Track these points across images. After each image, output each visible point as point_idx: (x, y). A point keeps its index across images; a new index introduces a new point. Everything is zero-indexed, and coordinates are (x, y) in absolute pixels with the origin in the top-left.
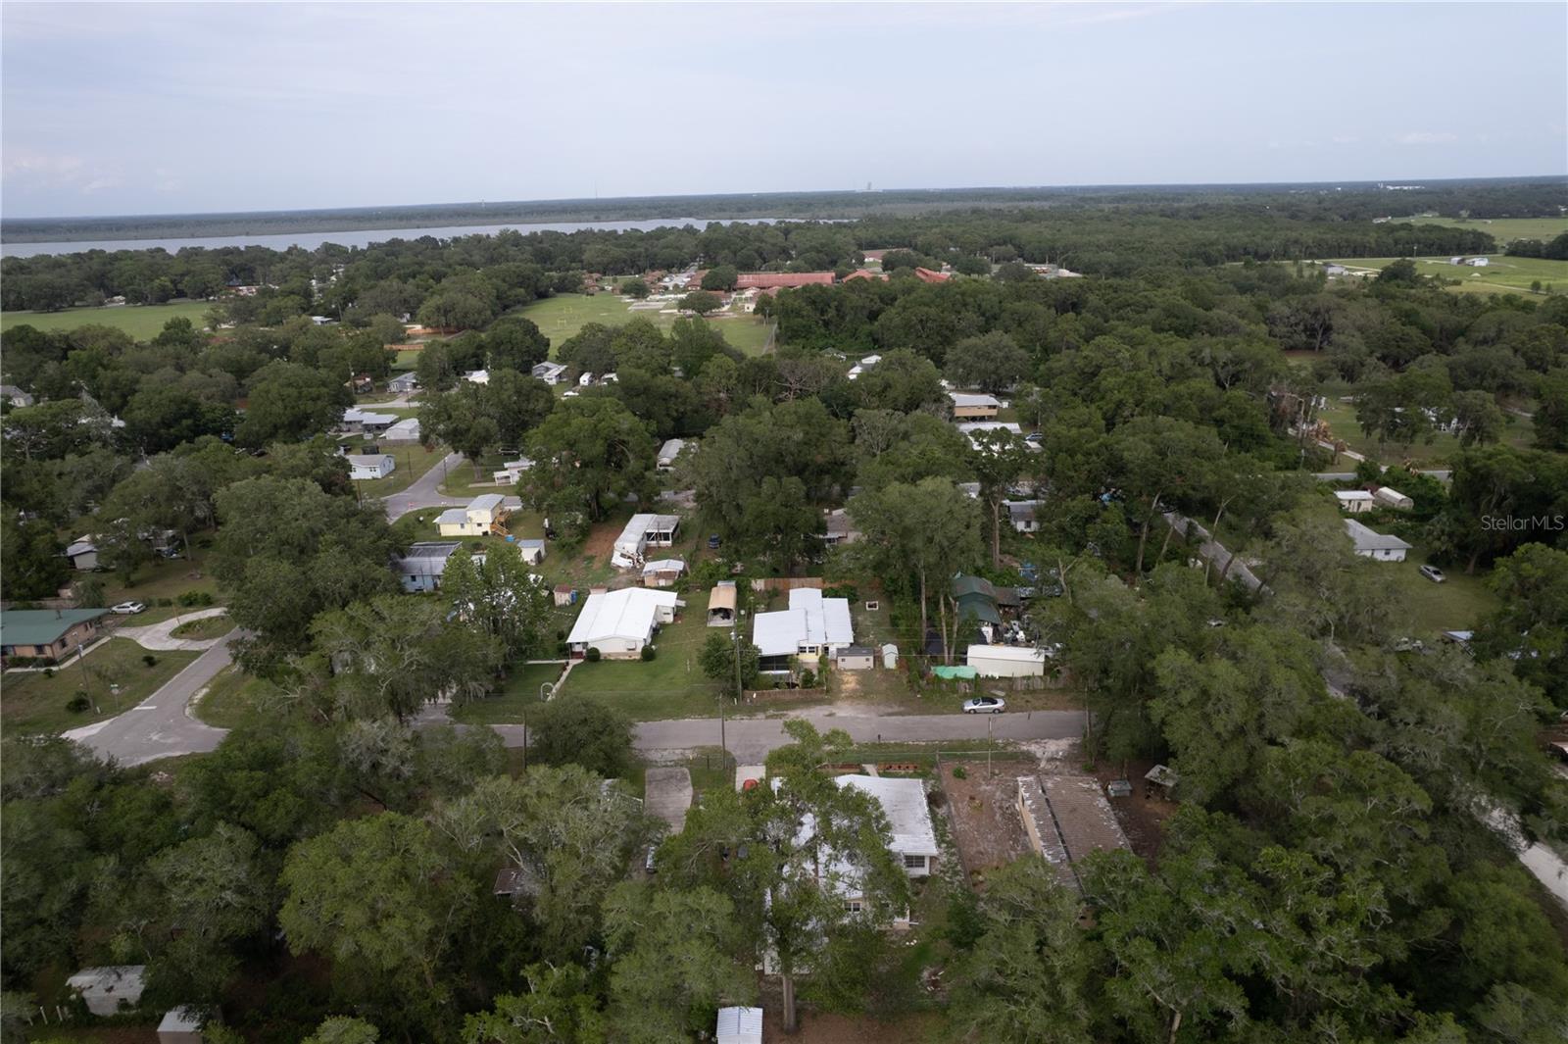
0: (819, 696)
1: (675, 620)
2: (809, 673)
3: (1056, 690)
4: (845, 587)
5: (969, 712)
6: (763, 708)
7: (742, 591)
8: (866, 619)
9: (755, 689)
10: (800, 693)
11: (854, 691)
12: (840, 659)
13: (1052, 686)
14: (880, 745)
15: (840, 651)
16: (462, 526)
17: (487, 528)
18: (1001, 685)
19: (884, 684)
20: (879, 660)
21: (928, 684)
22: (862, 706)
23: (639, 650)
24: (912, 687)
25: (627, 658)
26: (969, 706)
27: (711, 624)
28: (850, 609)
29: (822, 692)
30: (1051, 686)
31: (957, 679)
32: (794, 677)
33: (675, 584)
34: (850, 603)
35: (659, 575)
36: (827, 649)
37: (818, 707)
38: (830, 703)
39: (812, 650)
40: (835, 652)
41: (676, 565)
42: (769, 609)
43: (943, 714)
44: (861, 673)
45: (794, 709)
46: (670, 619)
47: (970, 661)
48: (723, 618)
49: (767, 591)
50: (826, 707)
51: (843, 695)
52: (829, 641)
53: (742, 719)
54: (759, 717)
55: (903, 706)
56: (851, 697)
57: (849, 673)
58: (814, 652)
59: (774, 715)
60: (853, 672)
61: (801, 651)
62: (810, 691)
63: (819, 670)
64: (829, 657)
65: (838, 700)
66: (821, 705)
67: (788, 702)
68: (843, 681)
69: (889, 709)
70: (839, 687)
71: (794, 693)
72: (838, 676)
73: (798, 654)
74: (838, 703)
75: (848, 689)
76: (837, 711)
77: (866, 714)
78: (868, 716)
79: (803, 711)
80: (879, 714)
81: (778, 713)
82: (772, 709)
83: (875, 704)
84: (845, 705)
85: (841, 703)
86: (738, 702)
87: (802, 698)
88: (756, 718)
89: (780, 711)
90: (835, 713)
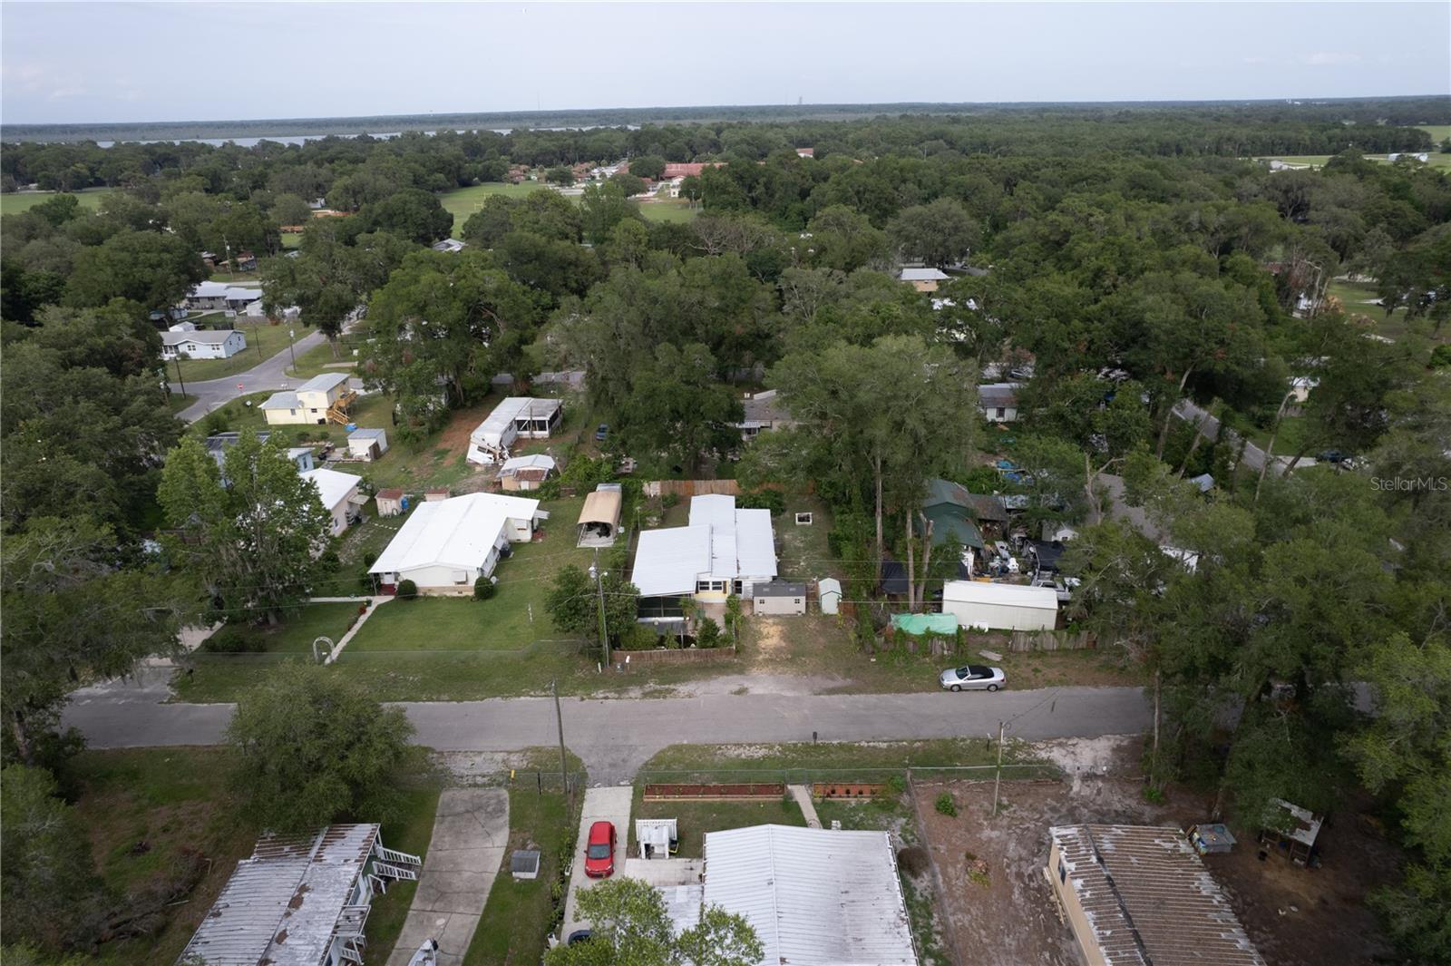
0: (725, 659)
1: (532, 538)
2: (710, 627)
3: (1076, 651)
4: (767, 492)
5: (951, 689)
6: (637, 679)
7: (628, 497)
8: (795, 538)
9: (630, 648)
10: (696, 654)
11: (778, 650)
12: (757, 600)
13: (1070, 646)
14: (817, 746)
15: (759, 589)
16: (293, 412)
17: (322, 414)
18: (992, 642)
19: (821, 640)
20: (813, 598)
21: (886, 641)
22: (789, 676)
23: (472, 583)
24: (862, 645)
25: (456, 594)
26: (951, 679)
27: (583, 544)
28: (773, 523)
29: (729, 652)
30: (1068, 646)
31: (930, 635)
32: (690, 626)
33: (543, 487)
34: (775, 514)
35: (521, 475)
36: (738, 584)
37: (723, 678)
38: (741, 670)
39: (717, 586)
40: (751, 589)
41: (544, 463)
42: (664, 523)
43: (910, 691)
44: (788, 621)
45: (685, 680)
46: (526, 536)
47: (946, 607)
48: (600, 535)
49: (664, 498)
50: (735, 677)
51: (761, 657)
52: (742, 573)
53: (606, 698)
54: (632, 694)
55: (850, 677)
56: (772, 660)
57: (770, 621)
58: (720, 588)
59: (656, 691)
60: (777, 620)
61: (702, 588)
62: (712, 650)
63: (726, 616)
64: (742, 596)
65: (753, 666)
66: (728, 675)
67: (678, 668)
68: (761, 633)
69: (829, 681)
70: (755, 643)
71: (688, 653)
72: (754, 626)
73: (697, 592)
74: (753, 671)
75: (768, 647)
76: (751, 685)
77: (794, 690)
78: (797, 695)
79: (700, 684)
80: (814, 691)
81: (663, 688)
82: (653, 681)
83: (808, 673)
84: (763, 676)
85: (757, 671)
86: (602, 669)
87: (699, 661)
88: (627, 696)
89: (664, 685)
90: (747, 689)
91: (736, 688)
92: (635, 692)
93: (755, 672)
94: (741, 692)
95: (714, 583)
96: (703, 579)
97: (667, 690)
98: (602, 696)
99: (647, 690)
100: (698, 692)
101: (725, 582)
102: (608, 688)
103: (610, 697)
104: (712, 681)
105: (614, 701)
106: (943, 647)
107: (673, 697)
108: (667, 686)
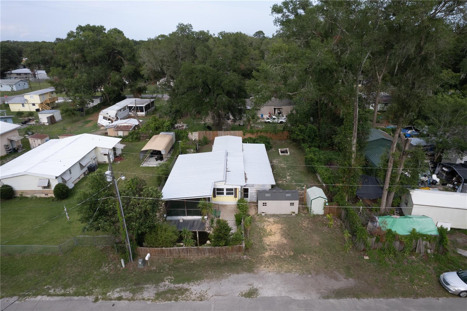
0: (235, 256)
1: (114, 161)
2: (223, 228)
5: (462, 295)
6: (155, 275)
9: (152, 246)
10: (210, 251)
11: (281, 247)
12: (260, 203)
15: (261, 194)
16: (23, 106)
19: (316, 237)
21: (378, 240)
22: (294, 275)
24: (355, 244)
29: (240, 249)
31: (415, 236)
32: (207, 225)
35: (118, 128)
36: (246, 191)
37: (234, 277)
38: (250, 268)
39: (230, 192)
40: (255, 194)
41: (134, 122)
44: (285, 221)
48: (157, 160)
49: (200, 141)
50: (244, 276)
51: (267, 254)
52: (249, 182)
53: (120, 299)
54: (146, 295)
55: (352, 276)
56: (277, 257)
57: (271, 220)
58: (232, 194)
59: (169, 291)
60: (276, 219)
61: (218, 194)
62: (224, 248)
63: (236, 216)
64: (248, 199)
65: (260, 263)
66: (238, 273)
67: (194, 264)
68: (265, 231)
69: (333, 281)
70: (261, 241)
71: (203, 250)
72: (258, 224)
73: (214, 196)
74: (261, 269)
75: (272, 244)
76: (260, 286)
77: (302, 291)
78: (306, 298)
79: (212, 283)
80: (321, 293)
81: (176, 287)
82: (169, 279)
83: (312, 271)
84: (270, 274)
85: (265, 269)
86: (125, 264)
87: (213, 257)
88: (140, 296)
89: (179, 283)
90: (257, 290)
91: (245, 288)
92: (149, 292)
93: (263, 270)
94: (251, 294)
95: (227, 190)
96: (219, 186)
97: (180, 290)
98: (116, 295)
99: (161, 289)
100: (210, 293)
101: (236, 189)
102: (125, 286)
103: (124, 297)
104: (223, 280)
105: (127, 302)
106: (426, 247)
107: (185, 299)
108: (180, 285)
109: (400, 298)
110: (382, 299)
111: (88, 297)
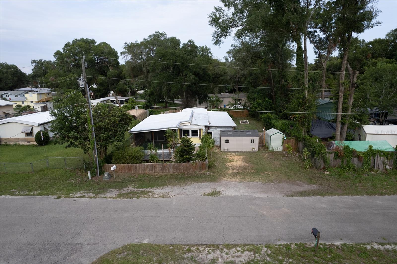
0: (198, 171)
6: (120, 184)
8: (241, 127)
9: (118, 161)
10: (175, 167)
11: (243, 168)
12: (223, 141)
15: (225, 133)
36: (210, 133)
37: (197, 184)
38: (213, 179)
39: (195, 133)
40: (218, 136)
44: (247, 154)
45: (161, 186)
50: (207, 183)
51: (229, 172)
53: (82, 197)
54: (108, 195)
55: (314, 184)
56: (239, 173)
59: (132, 192)
65: (223, 176)
66: (201, 182)
67: (159, 177)
68: (228, 159)
69: (296, 187)
72: (221, 156)
74: (223, 180)
75: (234, 166)
76: (223, 189)
77: (266, 193)
78: (269, 196)
79: (174, 188)
80: (285, 194)
81: (139, 191)
82: (133, 186)
83: (274, 181)
84: (233, 183)
85: (227, 180)
86: (92, 177)
87: (177, 173)
88: (103, 196)
89: (142, 188)
90: (219, 192)
91: (208, 191)
93: (225, 180)
94: (214, 194)
95: (193, 131)
96: (185, 126)
97: (143, 192)
98: (79, 195)
99: (123, 192)
100: (172, 194)
101: (200, 130)
102: (89, 190)
103: (86, 196)
104: (186, 186)
105: (88, 199)
106: (384, 163)
107: (147, 197)
108: (144, 189)
109: (365, 195)
110: (346, 196)
111: (51, 196)
